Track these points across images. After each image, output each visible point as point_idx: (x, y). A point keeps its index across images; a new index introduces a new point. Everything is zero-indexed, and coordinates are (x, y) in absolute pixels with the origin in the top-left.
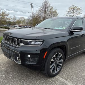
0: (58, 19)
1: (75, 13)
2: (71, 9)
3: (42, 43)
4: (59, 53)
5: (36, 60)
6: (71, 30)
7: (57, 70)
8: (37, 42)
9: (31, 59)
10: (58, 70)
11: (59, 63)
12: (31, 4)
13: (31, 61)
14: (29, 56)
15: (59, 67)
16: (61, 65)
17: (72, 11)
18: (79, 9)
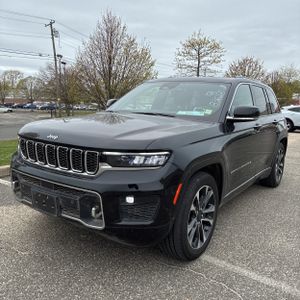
0: (181, 84)
1: (205, 59)
2: (192, 45)
3: (163, 158)
4: (207, 187)
5: (153, 210)
6: (228, 117)
7: (202, 240)
8: (150, 156)
9: (136, 211)
10: (205, 239)
11: (206, 215)
12: (51, 23)
13: (137, 217)
14: (130, 200)
15: (207, 228)
16: (211, 222)
17: (194, 52)
18: (215, 47)
